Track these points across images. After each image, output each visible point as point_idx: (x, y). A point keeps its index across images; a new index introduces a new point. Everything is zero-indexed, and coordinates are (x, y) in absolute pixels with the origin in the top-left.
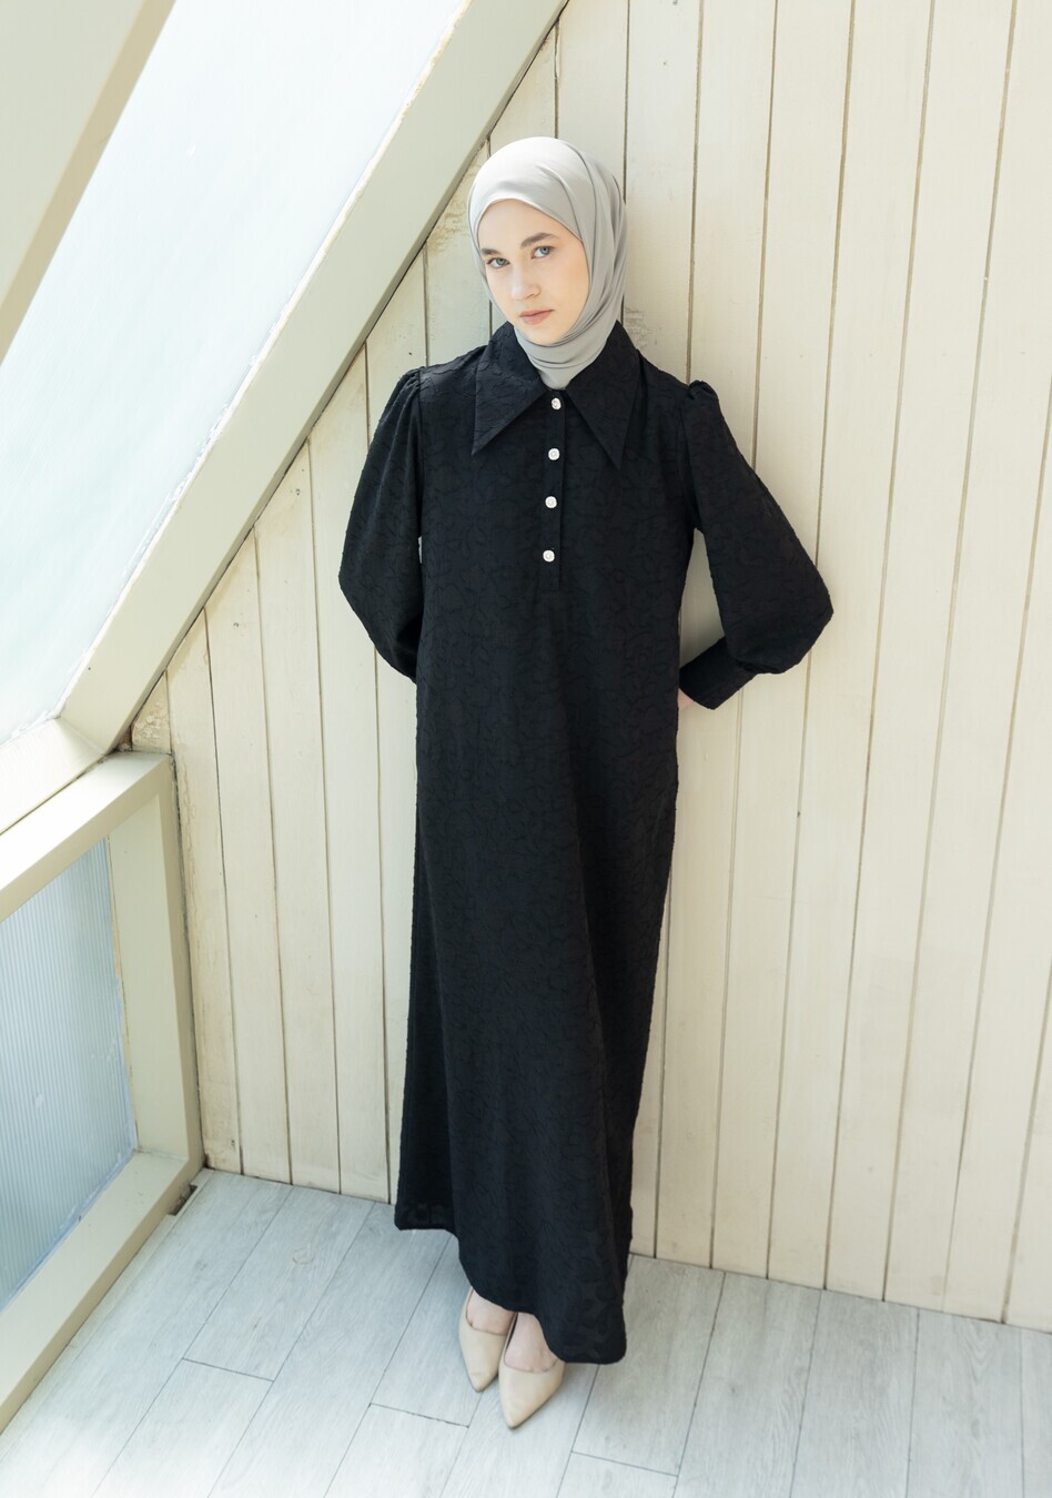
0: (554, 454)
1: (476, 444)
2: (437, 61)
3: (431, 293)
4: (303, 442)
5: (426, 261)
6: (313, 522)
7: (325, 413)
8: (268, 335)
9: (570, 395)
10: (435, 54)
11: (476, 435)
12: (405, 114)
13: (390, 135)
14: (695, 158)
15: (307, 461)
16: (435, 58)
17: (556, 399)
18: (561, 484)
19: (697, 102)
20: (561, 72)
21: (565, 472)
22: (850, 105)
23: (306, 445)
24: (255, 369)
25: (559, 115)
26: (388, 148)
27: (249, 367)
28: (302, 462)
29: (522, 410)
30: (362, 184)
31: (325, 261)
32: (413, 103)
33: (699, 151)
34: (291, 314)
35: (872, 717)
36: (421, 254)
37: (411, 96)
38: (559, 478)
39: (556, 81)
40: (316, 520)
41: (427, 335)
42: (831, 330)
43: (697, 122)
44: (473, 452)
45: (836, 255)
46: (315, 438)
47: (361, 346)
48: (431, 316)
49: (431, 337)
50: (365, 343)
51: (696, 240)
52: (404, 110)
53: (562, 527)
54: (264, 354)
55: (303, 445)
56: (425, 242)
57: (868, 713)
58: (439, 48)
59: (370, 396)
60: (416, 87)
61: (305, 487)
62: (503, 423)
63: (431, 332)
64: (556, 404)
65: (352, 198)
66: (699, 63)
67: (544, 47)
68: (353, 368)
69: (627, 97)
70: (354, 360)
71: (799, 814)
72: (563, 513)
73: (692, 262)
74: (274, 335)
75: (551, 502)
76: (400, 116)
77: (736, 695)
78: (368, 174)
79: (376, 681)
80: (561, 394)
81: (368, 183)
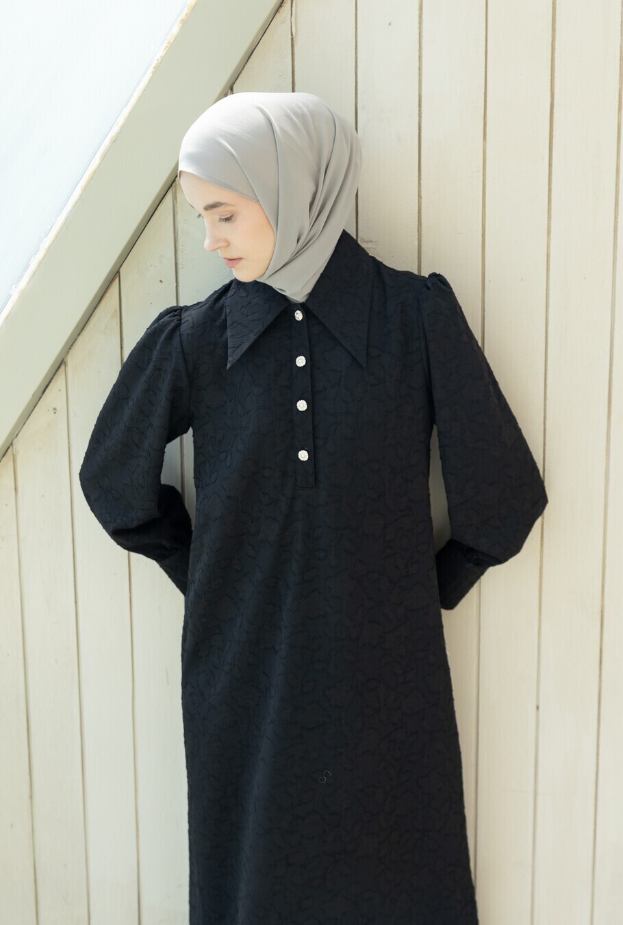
0: (301, 361)
1: (230, 359)
2: (185, 23)
3: (180, 226)
4: (60, 363)
5: (175, 198)
6: (69, 438)
7: (80, 339)
8: (28, 266)
9: (310, 307)
10: (183, 16)
11: (230, 351)
12: (155, 68)
13: (142, 86)
14: (420, 106)
15: (64, 381)
16: (182, 20)
17: (298, 312)
18: (310, 388)
19: (420, 57)
20: (296, 32)
21: (312, 377)
22: (556, 60)
23: (63, 367)
24: (14, 298)
25: (296, 69)
26: (140, 98)
27: (10, 296)
28: (58, 383)
29: (268, 323)
30: (116, 129)
31: (81, 198)
32: (163, 58)
33: (423, 99)
34: (50, 247)
35: (602, 612)
36: (170, 192)
37: (161, 53)
38: (309, 383)
39: (292, 39)
40: (71, 437)
41: (176, 264)
42: (548, 256)
43: (420, 74)
44: (228, 366)
45: (550, 190)
46: (71, 361)
47: (115, 275)
48: (180, 247)
49: (180, 267)
50: (118, 272)
51: (423, 177)
52: (154, 64)
53: (314, 428)
54: (23, 284)
55: (59, 367)
56: (174, 181)
57: (598, 608)
58: (186, 11)
59: (123, 320)
60: (165, 44)
61: (61, 406)
62: (253, 337)
63: (180, 261)
64: (299, 316)
65: (107, 142)
66: (420, 23)
67: (281, 10)
68: (107, 295)
69: (356, 53)
70: (108, 288)
71: (538, 707)
72: (313, 414)
73: (420, 196)
74: (33, 266)
75: (302, 405)
76: (151, 70)
77: (474, 591)
78: (121, 121)
79: (130, 589)
80: (303, 307)
81: (122, 128)
